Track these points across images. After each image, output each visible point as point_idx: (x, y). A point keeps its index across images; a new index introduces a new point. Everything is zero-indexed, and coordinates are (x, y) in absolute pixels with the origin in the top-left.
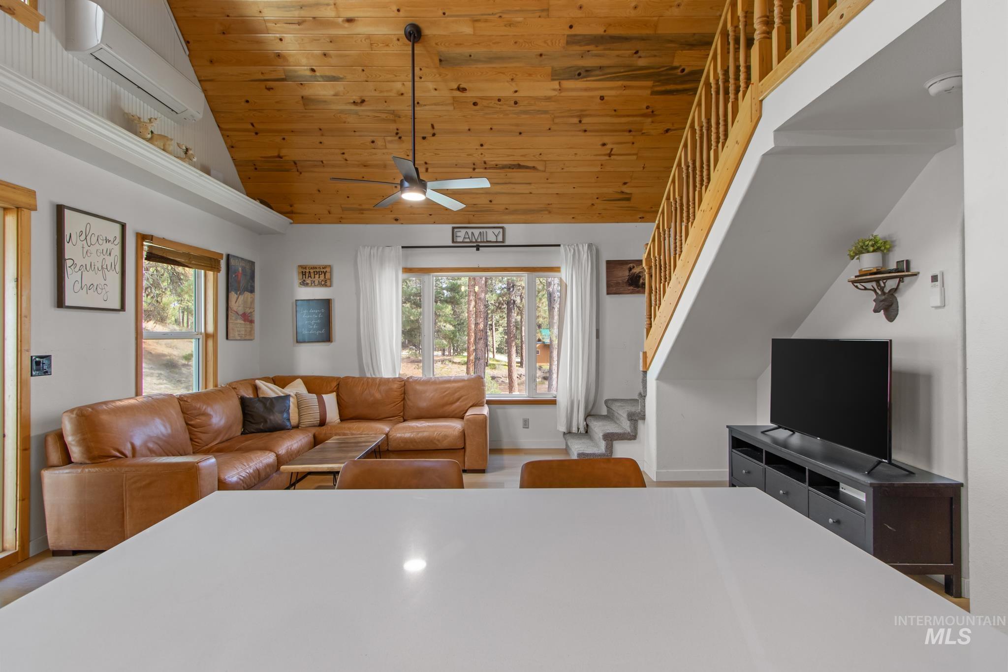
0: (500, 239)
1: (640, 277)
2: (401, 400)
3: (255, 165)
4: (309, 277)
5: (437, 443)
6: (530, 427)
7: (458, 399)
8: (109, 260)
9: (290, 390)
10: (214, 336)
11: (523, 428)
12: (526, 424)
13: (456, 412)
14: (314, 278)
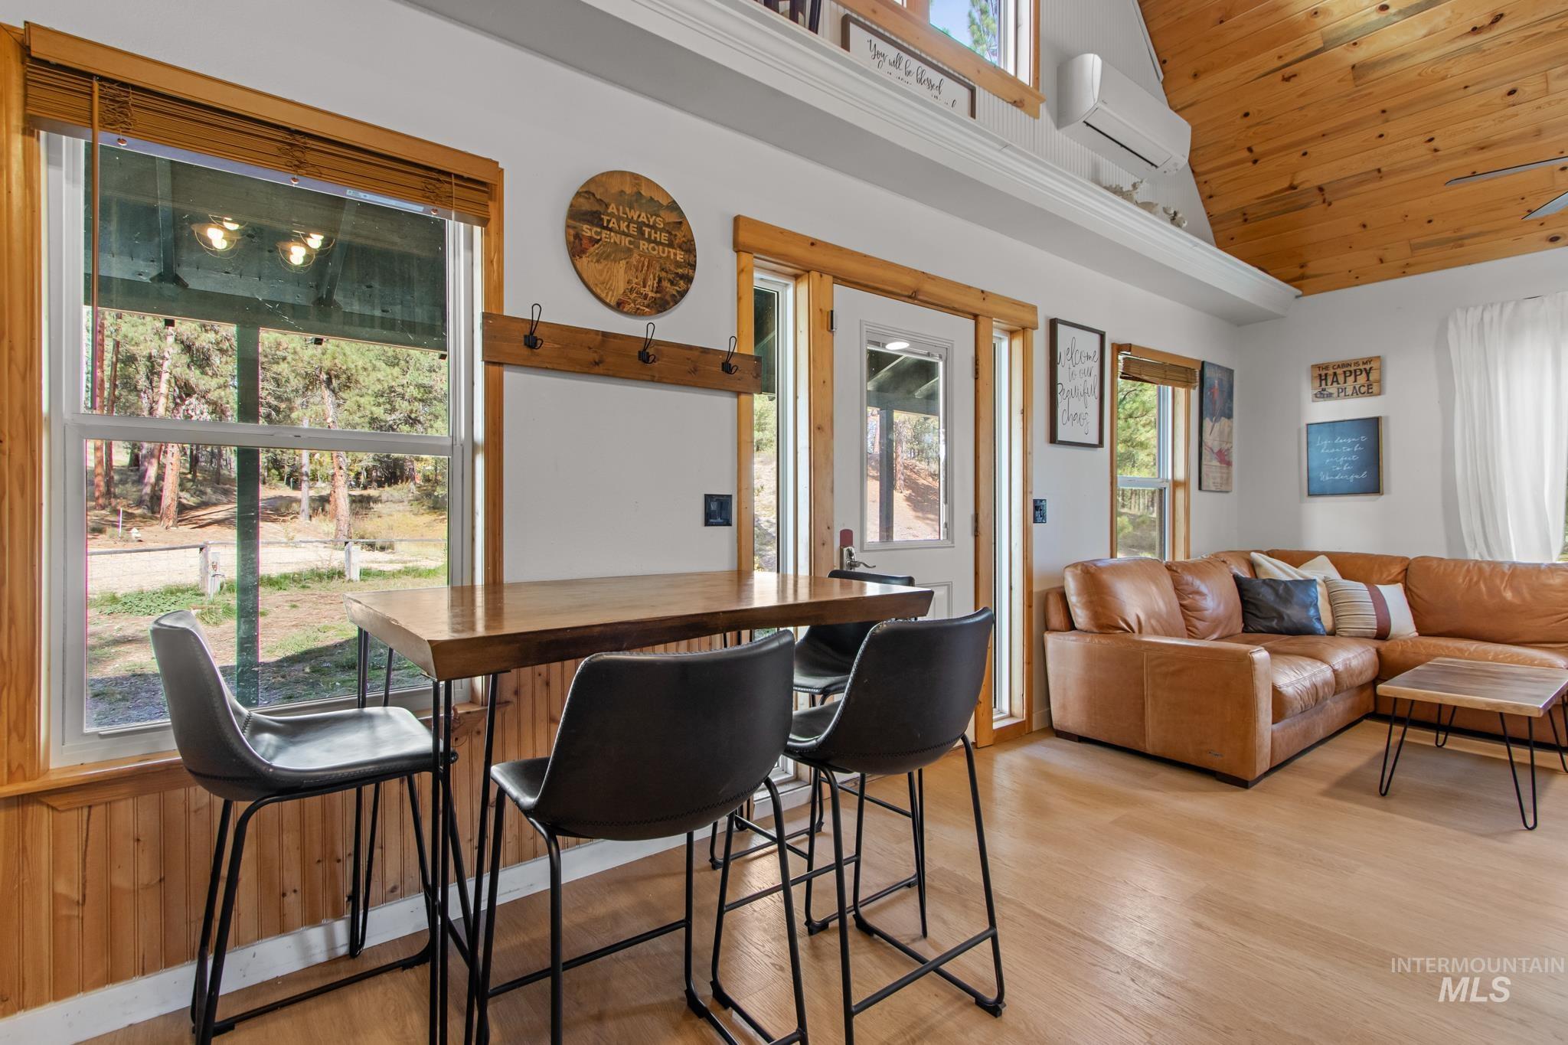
3: (1244, 214)
4: (1333, 382)
8: (1090, 382)
10: (1184, 484)
14: (1345, 382)
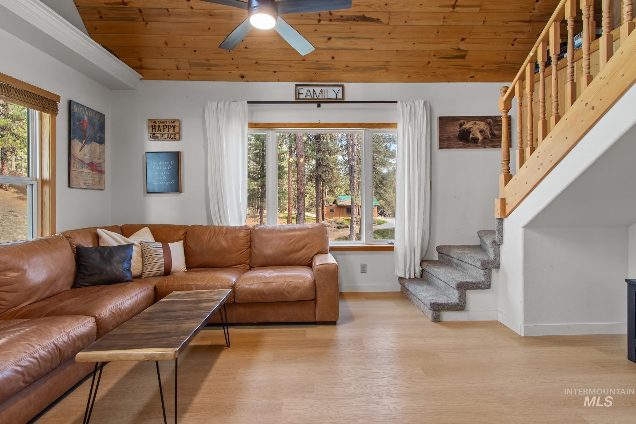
0: (340, 96)
1: (470, 132)
2: (247, 247)
3: (99, 13)
4: (158, 130)
5: (287, 294)
6: (367, 272)
7: (303, 247)
9: (135, 239)
10: (52, 183)
11: (361, 273)
12: (364, 269)
13: (301, 260)
14: (164, 131)
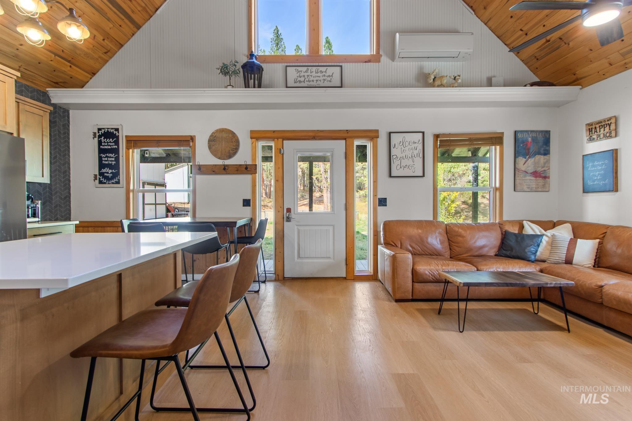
3: (536, 57)
4: (595, 132)
8: (416, 152)
9: (551, 232)
10: (500, 189)
14: (600, 132)
